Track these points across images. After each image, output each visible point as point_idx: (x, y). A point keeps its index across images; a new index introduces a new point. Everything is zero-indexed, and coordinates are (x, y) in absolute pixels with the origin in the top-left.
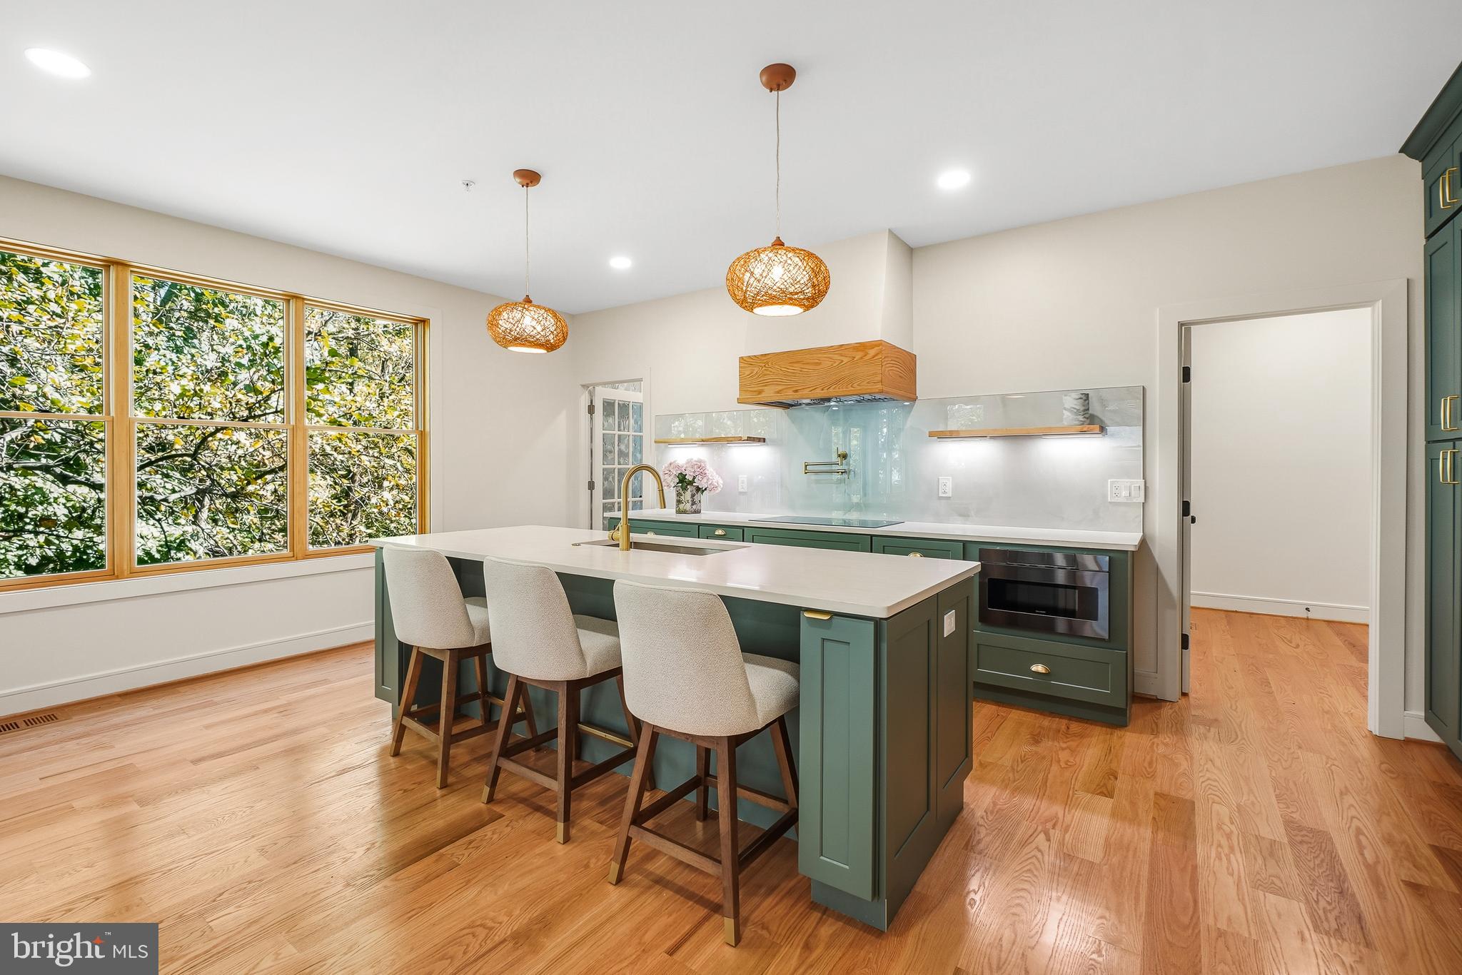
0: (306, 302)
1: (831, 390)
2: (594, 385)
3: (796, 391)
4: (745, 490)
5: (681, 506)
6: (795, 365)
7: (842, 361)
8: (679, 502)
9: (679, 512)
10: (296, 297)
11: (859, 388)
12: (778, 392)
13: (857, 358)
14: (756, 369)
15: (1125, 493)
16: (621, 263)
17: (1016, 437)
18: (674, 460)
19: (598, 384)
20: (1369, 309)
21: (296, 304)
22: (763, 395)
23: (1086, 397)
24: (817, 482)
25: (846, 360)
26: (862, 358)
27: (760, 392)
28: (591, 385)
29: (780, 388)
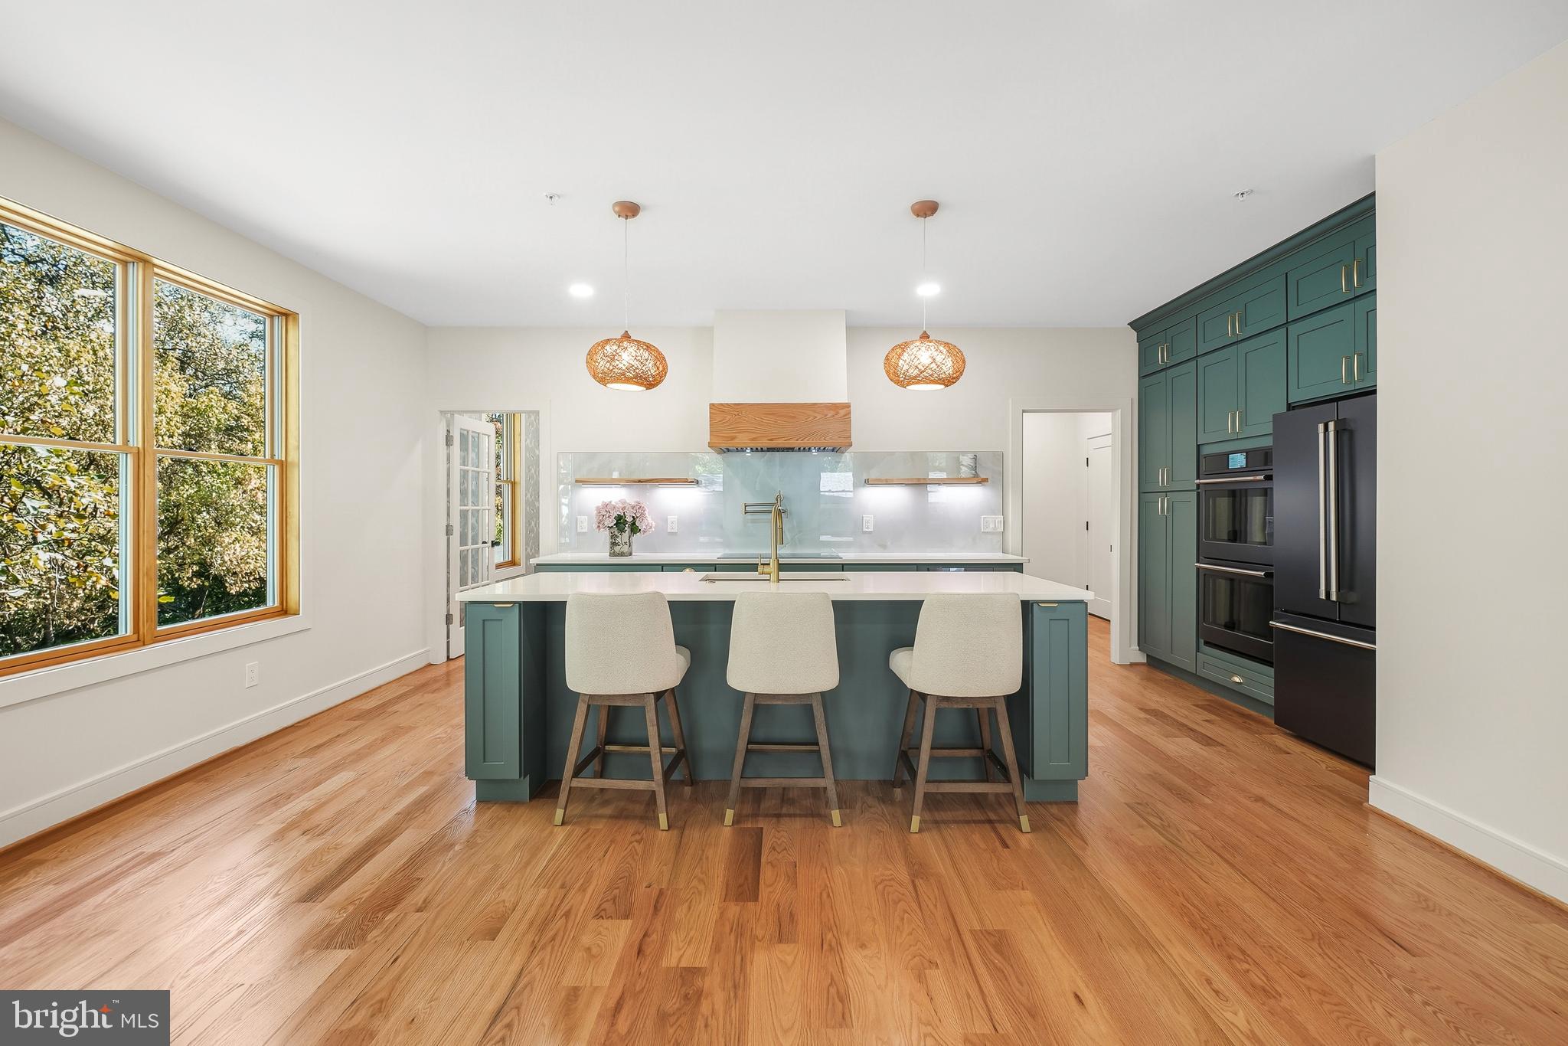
0: (156, 270)
1: (805, 440)
2: (452, 413)
3: (771, 440)
4: (675, 531)
5: (617, 549)
6: (771, 416)
7: (816, 417)
8: (614, 544)
9: (613, 554)
10: (145, 261)
11: (831, 441)
12: (753, 439)
13: (829, 415)
14: (729, 417)
15: (992, 526)
16: (581, 291)
17: (920, 484)
18: (609, 500)
19: (461, 412)
20: (1110, 413)
21: (144, 270)
22: (736, 441)
23: (975, 458)
24: (754, 521)
25: (819, 416)
26: (833, 416)
27: (733, 438)
28: (448, 412)
29: (754, 436)
